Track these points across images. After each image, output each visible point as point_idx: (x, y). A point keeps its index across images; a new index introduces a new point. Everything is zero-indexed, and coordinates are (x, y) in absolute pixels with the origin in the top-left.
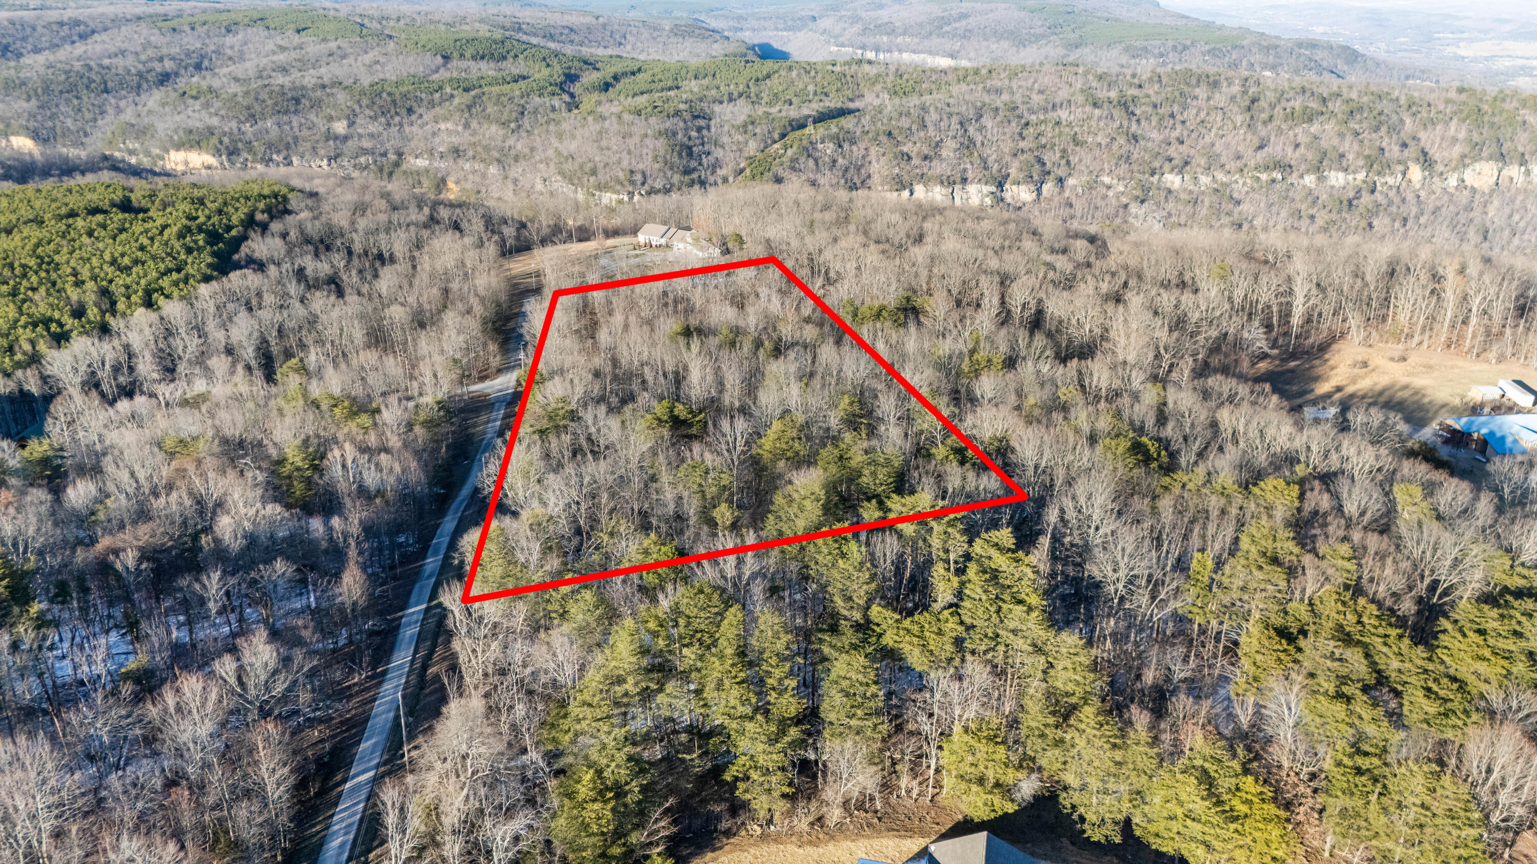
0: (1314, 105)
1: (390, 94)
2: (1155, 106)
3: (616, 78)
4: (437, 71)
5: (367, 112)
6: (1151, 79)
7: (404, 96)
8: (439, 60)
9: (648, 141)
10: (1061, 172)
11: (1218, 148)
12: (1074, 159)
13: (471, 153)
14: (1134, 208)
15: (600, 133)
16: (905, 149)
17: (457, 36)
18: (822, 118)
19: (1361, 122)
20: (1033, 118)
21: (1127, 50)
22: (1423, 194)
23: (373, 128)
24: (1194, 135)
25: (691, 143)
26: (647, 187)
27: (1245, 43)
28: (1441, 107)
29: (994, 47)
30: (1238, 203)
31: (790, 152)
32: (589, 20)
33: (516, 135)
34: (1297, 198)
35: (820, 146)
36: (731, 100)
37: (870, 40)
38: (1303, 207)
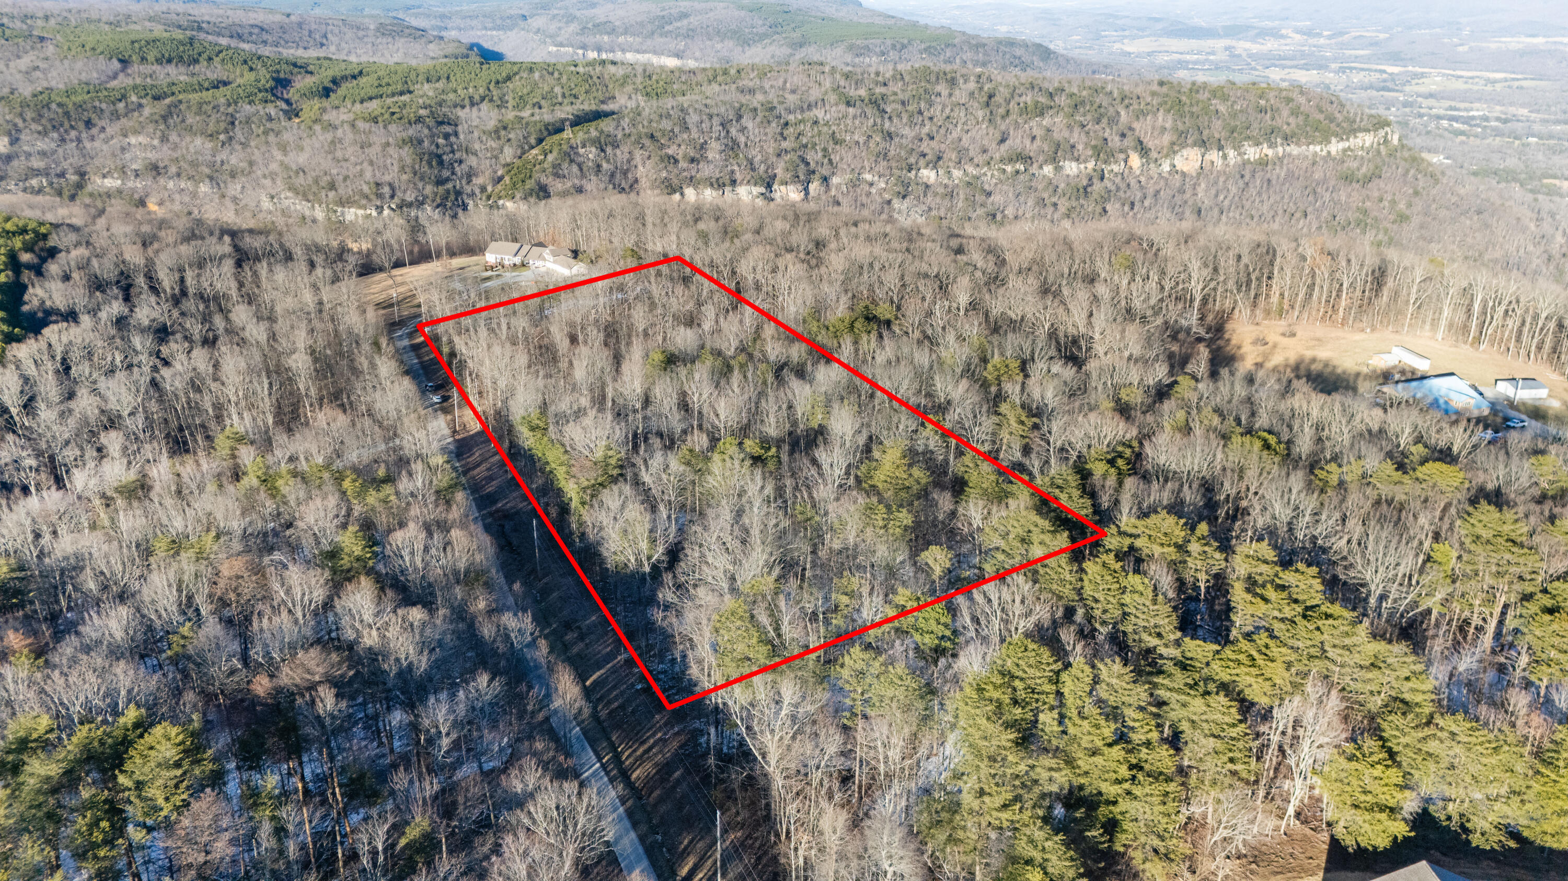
0: (1043, 100)
1: (60, 105)
2: (903, 103)
3: (334, 81)
4: (115, 77)
5: (34, 126)
6: (894, 77)
7: (79, 106)
8: (116, 65)
9: (391, 150)
10: (825, 171)
11: (965, 142)
12: (836, 158)
13: (173, 170)
14: (896, 203)
15: (333, 142)
16: (670, 152)
17: (133, 37)
18: (579, 121)
19: (1084, 115)
20: (791, 117)
21: (851, 48)
22: (1143, 179)
23: (41, 145)
24: (942, 131)
25: (440, 151)
26: (396, 200)
27: (956, 41)
28: (1149, 99)
29: (719, 46)
30: (989, 194)
31: (550, 158)
32: (278, 18)
33: (227, 149)
34: (1040, 187)
35: (581, 151)
36: (472, 104)
37: (590, 40)
38: (1046, 195)
